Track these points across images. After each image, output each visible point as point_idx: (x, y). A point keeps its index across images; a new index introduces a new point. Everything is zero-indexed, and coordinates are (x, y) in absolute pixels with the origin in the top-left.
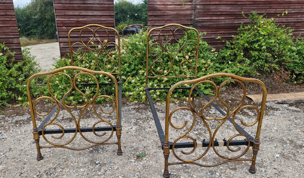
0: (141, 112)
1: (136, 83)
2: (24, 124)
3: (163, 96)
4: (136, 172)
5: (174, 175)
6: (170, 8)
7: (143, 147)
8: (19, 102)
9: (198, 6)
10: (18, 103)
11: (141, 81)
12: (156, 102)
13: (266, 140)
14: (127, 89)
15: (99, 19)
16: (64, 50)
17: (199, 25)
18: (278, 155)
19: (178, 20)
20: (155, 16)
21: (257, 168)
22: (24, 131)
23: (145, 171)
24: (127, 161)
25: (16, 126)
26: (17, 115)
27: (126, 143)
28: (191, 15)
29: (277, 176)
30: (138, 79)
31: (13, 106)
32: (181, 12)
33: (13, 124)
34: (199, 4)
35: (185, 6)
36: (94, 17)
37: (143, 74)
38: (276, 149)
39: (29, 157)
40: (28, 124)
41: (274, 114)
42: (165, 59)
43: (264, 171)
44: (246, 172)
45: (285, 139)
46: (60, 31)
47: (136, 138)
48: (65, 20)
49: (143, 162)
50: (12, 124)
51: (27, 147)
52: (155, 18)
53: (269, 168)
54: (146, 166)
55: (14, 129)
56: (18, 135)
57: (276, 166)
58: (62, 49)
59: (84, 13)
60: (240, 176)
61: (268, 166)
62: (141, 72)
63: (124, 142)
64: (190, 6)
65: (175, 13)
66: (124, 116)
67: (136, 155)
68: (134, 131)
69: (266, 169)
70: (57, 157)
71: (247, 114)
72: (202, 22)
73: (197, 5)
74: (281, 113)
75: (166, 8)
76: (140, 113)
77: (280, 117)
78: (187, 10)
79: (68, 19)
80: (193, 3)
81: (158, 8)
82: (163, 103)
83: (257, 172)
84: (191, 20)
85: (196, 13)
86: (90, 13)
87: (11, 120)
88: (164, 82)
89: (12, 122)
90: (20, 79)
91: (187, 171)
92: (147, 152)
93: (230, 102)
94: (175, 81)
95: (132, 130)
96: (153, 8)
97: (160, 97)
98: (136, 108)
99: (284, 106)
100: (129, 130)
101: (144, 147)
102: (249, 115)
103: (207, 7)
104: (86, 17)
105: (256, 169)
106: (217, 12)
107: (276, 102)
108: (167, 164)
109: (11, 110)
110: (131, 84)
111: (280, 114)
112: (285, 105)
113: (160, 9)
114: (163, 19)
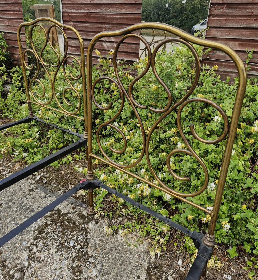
15: (118, 12)
20: (230, 5)
104: (99, 8)
114: (250, 14)
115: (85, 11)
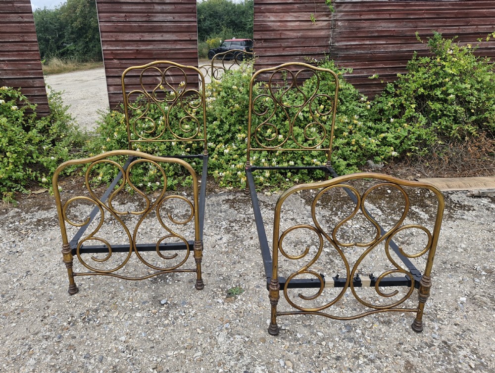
0: (237, 208)
1: (231, 155)
2: (49, 225)
3: (275, 178)
4: (224, 322)
5: (287, 331)
6: (291, 26)
7: (238, 276)
8: (44, 185)
9: (339, 23)
10: (41, 187)
11: (239, 152)
12: (263, 189)
13: (445, 268)
14: (217, 165)
15: (173, 47)
16: (115, 98)
17: (342, 54)
18: (464, 299)
19: (305, 47)
20: (266, 40)
21: (426, 323)
22: (49, 239)
23: (240, 321)
24: (211, 300)
25: (38, 230)
26: (39, 209)
27: (210, 267)
28: (328, 37)
29: (460, 340)
30: (234, 147)
31: (33, 192)
32: (310, 34)
33: (33, 226)
34: (341, 19)
35: (317, 23)
36: (165, 44)
37: (243, 140)
38: (462, 287)
39: (56, 287)
40: (56, 227)
41: (463, 217)
42: (280, 115)
43: (437, 328)
44: (406, 330)
45: (479, 267)
46: (110, 66)
47: (227, 257)
48: (118, 48)
49: (237, 304)
50: (31, 225)
51: (54, 269)
52: (265, 45)
53: (446, 323)
54: (241, 312)
55: (35, 235)
56: (40, 245)
57: (458, 320)
58: (111, 95)
59: (147, 37)
60: (396, 337)
61: (445, 319)
62: (240, 136)
63: (208, 264)
64: (325, 23)
65: (299, 34)
66: (210, 215)
67: (226, 289)
68: (225, 245)
69: (440, 325)
70: (100, 289)
71: (417, 216)
72: (346, 49)
73: (337, 20)
74: (476, 216)
75: (285, 27)
76: (236, 210)
77: (473, 223)
78: (321, 29)
79: (123, 47)
80: (331, 18)
81: (270, 27)
82: (275, 192)
83: (425, 329)
84: (327, 46)
85: (335, 35)
86: (158, 37)
87: (30, 219)
88: (277, 154)
89: (31, 222)
90: (44, 148)
91: (307, 324)
92: (244, 284)
93: (389, 191)
94: (295, 153)
95: (221, 242)
96: (262, 27)
97: (271, 180)
98: (231, 200)
99: (482, 202)
100: (216, 241)
101: (240, 276)
102: (420, 219)
103: (355, 24)
104: (151, 44)
105: (424, 324)
106: (372, 32)
107: (469, 193)
108: (275, 314)
109: (30, 200)
110: (223, 157)
111: (474, 217)
112: (485, 201)
113: (275, 28)
114: (280, 46)
115: (134, 48)
